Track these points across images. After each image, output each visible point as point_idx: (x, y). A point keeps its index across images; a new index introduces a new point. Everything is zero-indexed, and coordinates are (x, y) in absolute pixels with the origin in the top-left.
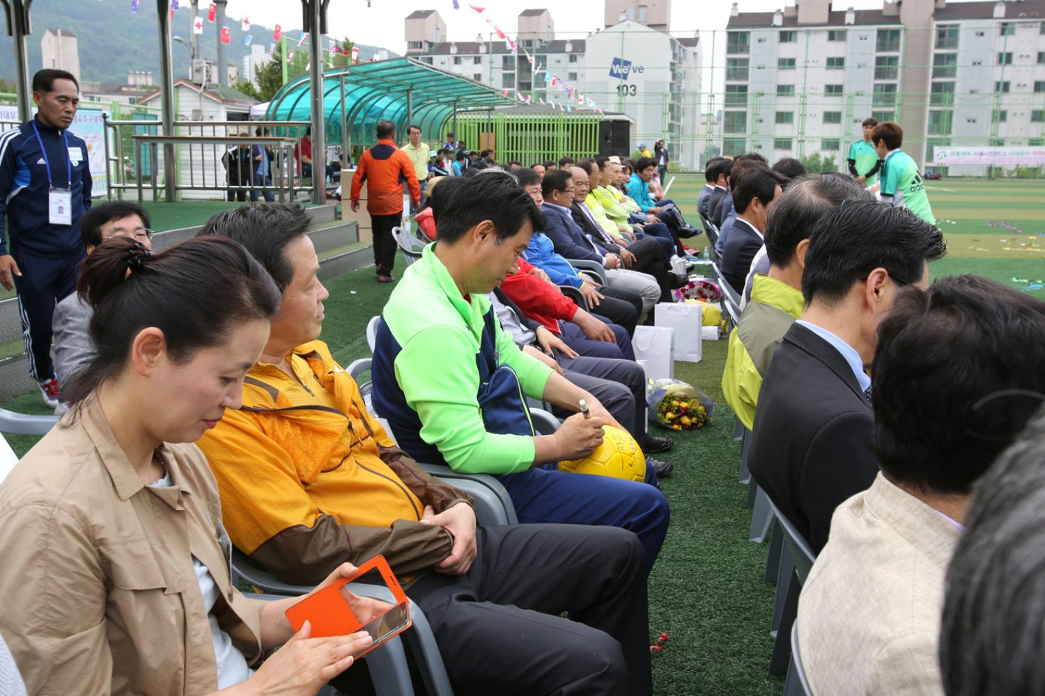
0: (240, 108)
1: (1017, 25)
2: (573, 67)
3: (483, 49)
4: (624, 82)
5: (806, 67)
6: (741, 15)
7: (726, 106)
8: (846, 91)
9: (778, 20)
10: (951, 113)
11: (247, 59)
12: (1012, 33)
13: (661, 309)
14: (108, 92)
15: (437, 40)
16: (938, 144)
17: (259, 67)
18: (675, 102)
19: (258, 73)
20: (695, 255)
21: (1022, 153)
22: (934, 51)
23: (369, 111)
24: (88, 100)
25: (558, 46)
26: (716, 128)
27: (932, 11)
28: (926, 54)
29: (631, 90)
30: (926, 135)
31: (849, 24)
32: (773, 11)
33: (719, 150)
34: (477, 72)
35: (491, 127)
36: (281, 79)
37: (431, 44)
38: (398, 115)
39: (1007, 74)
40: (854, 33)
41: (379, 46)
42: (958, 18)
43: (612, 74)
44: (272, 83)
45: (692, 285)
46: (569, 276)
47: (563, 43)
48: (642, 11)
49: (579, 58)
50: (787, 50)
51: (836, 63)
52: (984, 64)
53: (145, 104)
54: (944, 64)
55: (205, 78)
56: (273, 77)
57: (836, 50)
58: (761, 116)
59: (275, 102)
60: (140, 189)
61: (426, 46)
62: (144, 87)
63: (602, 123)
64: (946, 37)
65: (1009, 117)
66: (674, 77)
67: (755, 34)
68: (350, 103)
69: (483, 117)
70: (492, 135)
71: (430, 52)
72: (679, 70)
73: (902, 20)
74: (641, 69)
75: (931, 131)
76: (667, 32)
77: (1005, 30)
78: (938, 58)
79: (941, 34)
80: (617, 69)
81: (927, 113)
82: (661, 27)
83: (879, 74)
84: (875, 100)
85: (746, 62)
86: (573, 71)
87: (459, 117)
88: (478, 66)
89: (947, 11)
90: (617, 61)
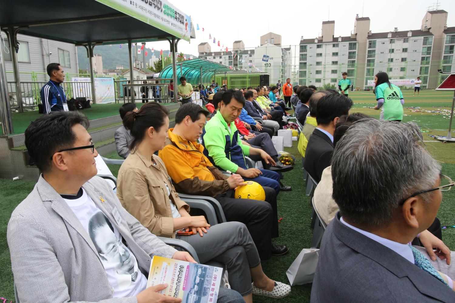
0: (150, 75)
1: (395, 40)
2: (251, 59)
3: (222, 54)
4: (267, 63)
5: (325, 56)
6: (304, 40)
7: (300, 69)
8: (339, 63)
9: (316, 41)
10: (374, 69)
11: (150, 60)
12: (394, 42)
13: (280, 131)
14: (111, 72)
15: (208, 52)
16: (369, 79)
17: (155, 62)
18: (283, 68)
19: (155, 64)
20: (290, 116)
21: (397, 82)
22: (368, 49)
23: (189, 74)
24: (105, 75)
25: (246, 52)
26: (297, 76)
27: (367, 36)
28: (365, 51)
29: (269, 65)
30: (365, 77)
31: (340, 42)
32: (315, 38)
33: (297, 83)
34: (221, 61)
35: (226, 78)
36: (162, 66)
37: (206, 53)
38: (198, 75)
39: (392, 56)
40: (341, 44)
41: (190, 54)
42: (376, 39)
43: (263, 60)
44: (159, 67)
45: (289, 125)
46: (252, 122)
47: (248, 51)
48: (272, 40)
49: (252, 55)
50: (319, 51)
51: (335, 54)
52: (384, 53)
53: (123, 75)
54: (371, 53)
55: (140, 67)
56: (159, 65)
57: (335, 50)
58: (311, 72)
59: (162, 73)
60: (124, 100)
61: (205, 54)
62: (121, 70)
63: (260, 76)
64: (372, 45)
65: (393, 70)
66: (283, 60)
67: (309, 46)
68: (183, 72)
69: (223, 75)
70: (226, 81)
71: (206, 56)
72: (284, 58)
73: (357, 40)
74: (272, 58)
75: (367, 75)
76: (280, 46)
77: (391, 41)
78: (369, 51)
79: (370, 44)
80: (265, 59)
81: (366, 69)
82: (278, 45)
83: (349, 57)
84: (348, 66)
85: (306, 55)
86: (251, 60)
87: (216, 75)
88: (221, 59)
89: (372, 36)
90: (264, 56)
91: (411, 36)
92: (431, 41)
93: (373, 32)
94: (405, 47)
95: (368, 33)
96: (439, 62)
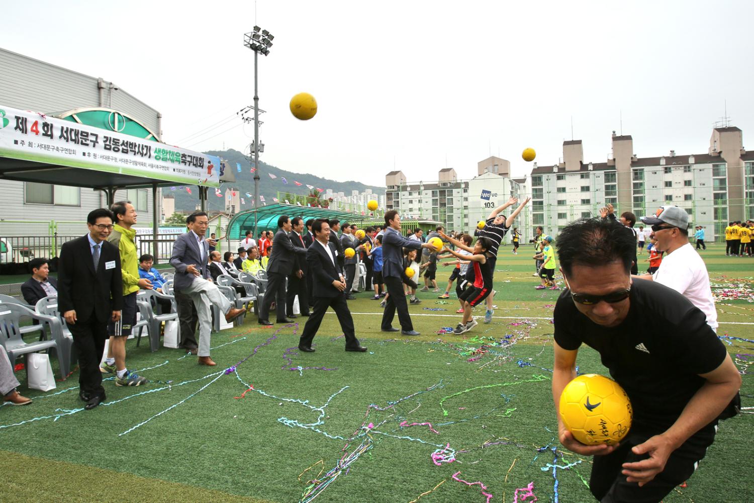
1: (672, 168)
3: (422, 188)
6: (539, 168)
8: (592, 202)
9: (555, 170)
10: (642, 211)
12: (670, 172)
15: (401, 185)
22: (633, 182)
25: (458, 186)
27: (631, 163)
28: (630, 184)
29: (491, 205)
31: (590, 170)
32: (553, 166)
37: (398, 187)
39: (670, 191)
40: (592, 174)
42: (643, 166)
43: (482, 197)
47: (460, 184)
48: (496, 167)
49: (467, 190)
50: (561, 184)
51: (585, 189)
52: (658, 187)
54: (639, 188)
57: (585, 182)
58: (551, 216)
61: (396, 188)
64: (638, 175)
67: (545, 177)
71: (398, 190)
73: (617, 167)
74: (496, 195)
76: (508, 177)
78: (635, 185)
79: (636, 174)
80: (485, 195)
83: (607, 194)
85: (542, 190)
86: (466, 197)
88: (420, 196)
89: (639, 163)
90: (484, 192)
91: (694, 162)
92: (724, 170)
93: (639, 157)
94: (687, 179)
95: (632, 158)
96: (741, 202)
